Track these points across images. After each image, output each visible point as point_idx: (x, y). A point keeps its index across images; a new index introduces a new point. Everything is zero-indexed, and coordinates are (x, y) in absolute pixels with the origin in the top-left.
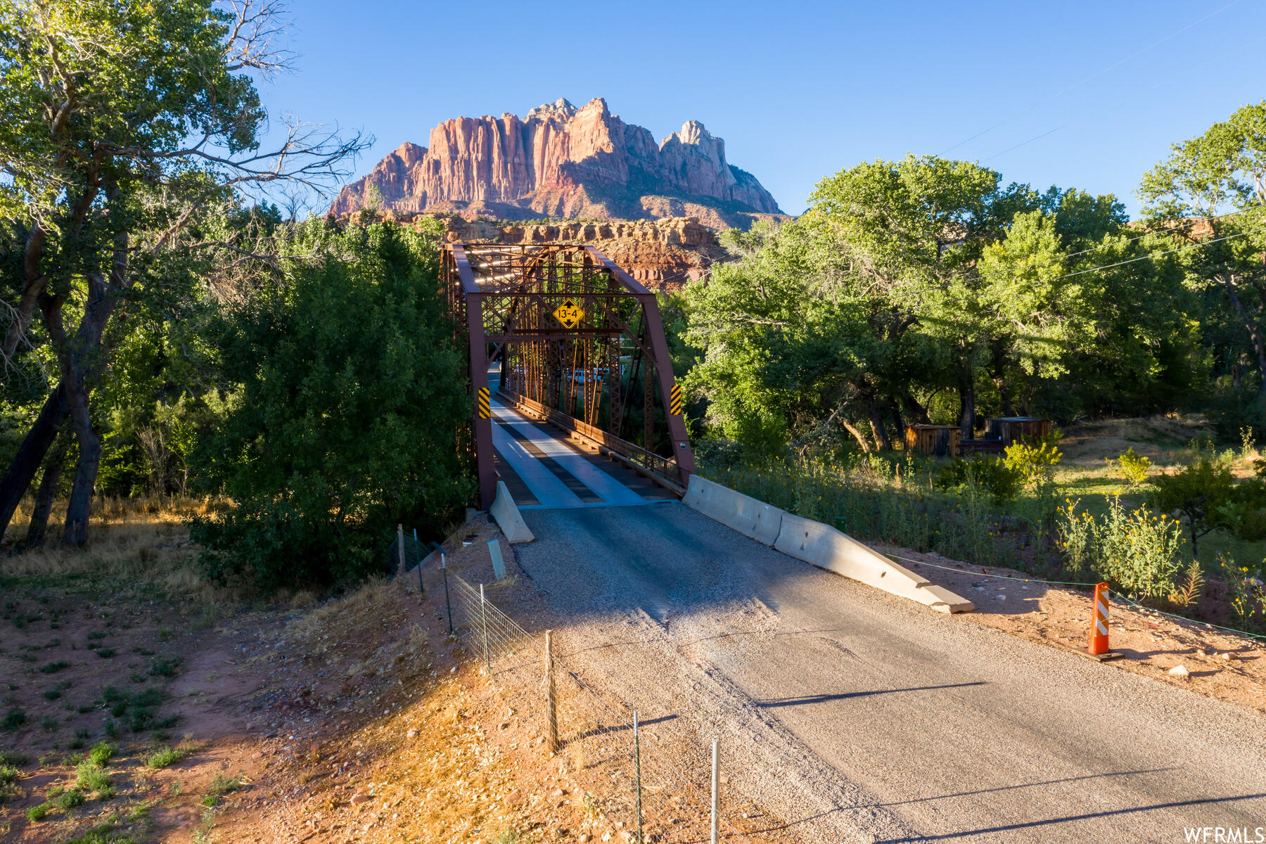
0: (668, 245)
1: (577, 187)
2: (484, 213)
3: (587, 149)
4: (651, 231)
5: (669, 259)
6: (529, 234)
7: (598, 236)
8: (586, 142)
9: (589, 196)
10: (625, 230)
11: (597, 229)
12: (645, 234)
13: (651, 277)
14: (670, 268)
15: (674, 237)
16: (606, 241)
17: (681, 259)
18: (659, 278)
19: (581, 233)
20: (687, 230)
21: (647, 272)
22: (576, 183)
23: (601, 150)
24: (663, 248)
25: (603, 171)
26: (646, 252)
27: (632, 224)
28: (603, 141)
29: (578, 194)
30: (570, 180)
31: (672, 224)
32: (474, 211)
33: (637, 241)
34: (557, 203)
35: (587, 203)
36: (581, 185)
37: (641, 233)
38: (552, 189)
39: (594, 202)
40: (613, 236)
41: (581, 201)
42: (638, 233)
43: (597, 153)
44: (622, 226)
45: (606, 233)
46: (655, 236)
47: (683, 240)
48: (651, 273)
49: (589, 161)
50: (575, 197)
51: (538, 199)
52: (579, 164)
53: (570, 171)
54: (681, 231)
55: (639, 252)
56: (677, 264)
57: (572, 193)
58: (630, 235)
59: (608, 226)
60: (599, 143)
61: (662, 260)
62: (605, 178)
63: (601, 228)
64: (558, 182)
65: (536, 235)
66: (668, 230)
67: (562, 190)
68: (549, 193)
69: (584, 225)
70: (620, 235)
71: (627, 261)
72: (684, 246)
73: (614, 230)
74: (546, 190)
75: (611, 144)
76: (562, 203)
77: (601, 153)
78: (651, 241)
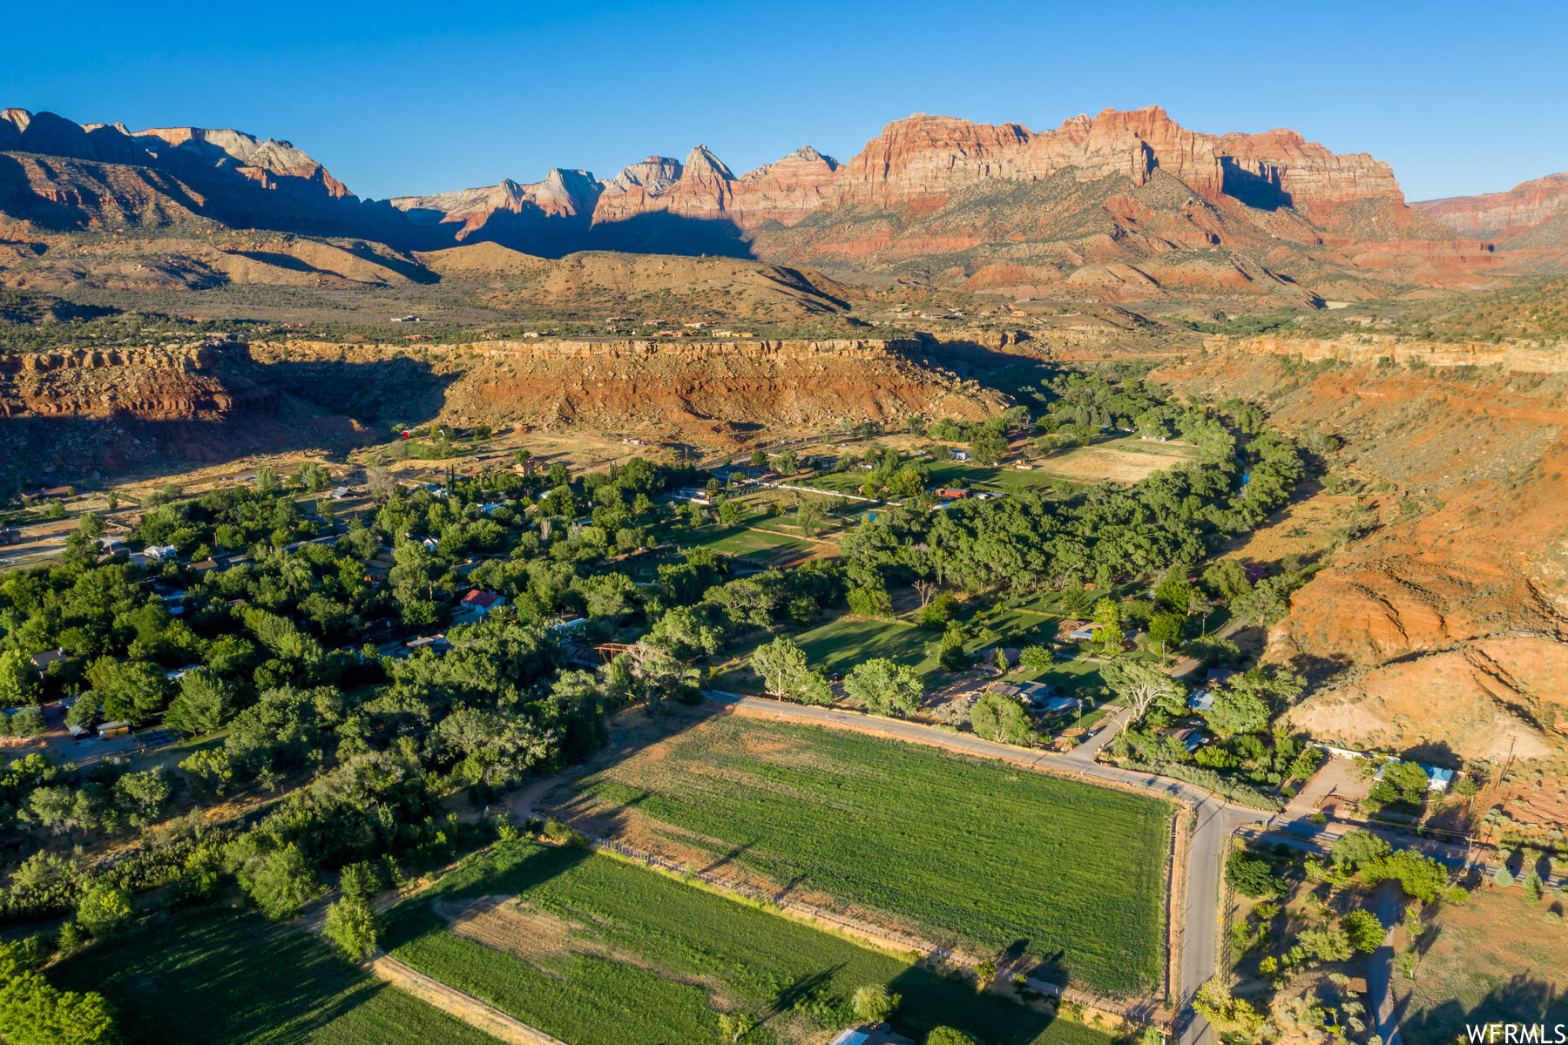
0: (187, 372)
4: (165, 359)
5: (193, 388)
6: (28, 363)
10: (136, 358)
11: (105, 356)
12: (160, 362)
13: (182, 407)
14: (197, 397)
15: (189, 364)
17: (202, 385)
18: (189, 407)
19: (88, 360)
20: (200, 356)
21: (177, 403)
24: (183, 376)
26: (168, 381)
27: (140, 350)
31: (184, 351)
33: (152, 369)
37: (155, 361)
40: (122, 363)
42: (150, 360)
44: (131, 353)
45: (115, 360)
46: (171, 363)
47: (198, 366)
48: (180, 403)
54: (195, 358)
55: (160, 381)
56: (202, 392)
58: (142, 362)
59: (114, 352)
61: (187, 389)
63: (109, 355)
65: (40, 365)
66: (182, 358)
69: (89, 352)
70: (131, 362)
71: (152, 392)
72: (200, 372)
78: (167, 368)
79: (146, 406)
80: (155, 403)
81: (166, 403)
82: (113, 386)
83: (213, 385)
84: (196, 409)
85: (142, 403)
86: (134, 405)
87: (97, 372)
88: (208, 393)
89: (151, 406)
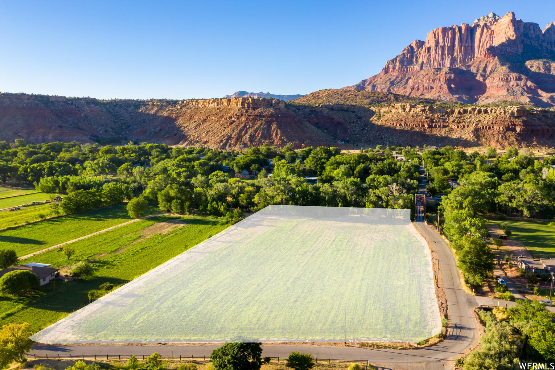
0: (510, 117)
1: (494, 58)
2: (448, 73)
3: (502, 37)
4: (503, 112)
5: (509, 123)
6: (456, 112)
7: (483, 112)
8: (502, 34)
9: (500, 62)
10: (493, 111)
11: (482, 110)
12: (501, 113)
14: (509, 126)
15: (512, 114)
16: (485, 115)
17: (514, 122)
18: (504, 130)
19: (476, 111)
20: (518, 111)
21: (499, 128)
22: (494, 56)
23: (509, 38)
24: (507, 118)
25: (509, 49)
26: (500, 120)
27: (496, 108)
28: (511, 34)
29: (495, 62)
30: (491, 55)
31: (512, 109)
32: (444, 73)
33: (497, 115)
34: (484, 66)
35: (499, 66)
36: (497, 57)
38: (482, 59)
39: (502, 65)
40: (488, 113)
41: (496, 65)
42: (498, 112)
43: (507, 41)
44: (492, 109)
45: (486, 112)
46: (505, 113)
47: (516, 115)
48: (501, 128)
49: (503, 45)
50: (493, 63)
51: (475, 65)
52: (497, 47)
53: (492, 51)
54: (515, 112)
55: (497, 119)
56: (512, 125)
57: (492, 61)
58: (495, 112)
59: (487, 109)
60: (509, 34)
61: (506, 123)
62: (510, 52)
63: (484, 110)
64: (485, 56)
65: (459, 113)
66: (510, 111)
67: (487, 60)
68: (480, 61)
69: (478, 108)
70: (491, 112)
71: (492, 123)
72: (516, 117)
73: (489, 111)
74: (479, 60)
75: (515, 35)
76: (486, 66)
77: (509, 40)
78: (503, 115)
79: (487, 128)
80: (491, 127)
81: (495, 127)
82: (480, 121)
83: (518, 122)
84: (507, 130)
85: (486, 127)
86: (483, 127)
87: (477, 116)
88: (515, 125)
89: (489, 128)
